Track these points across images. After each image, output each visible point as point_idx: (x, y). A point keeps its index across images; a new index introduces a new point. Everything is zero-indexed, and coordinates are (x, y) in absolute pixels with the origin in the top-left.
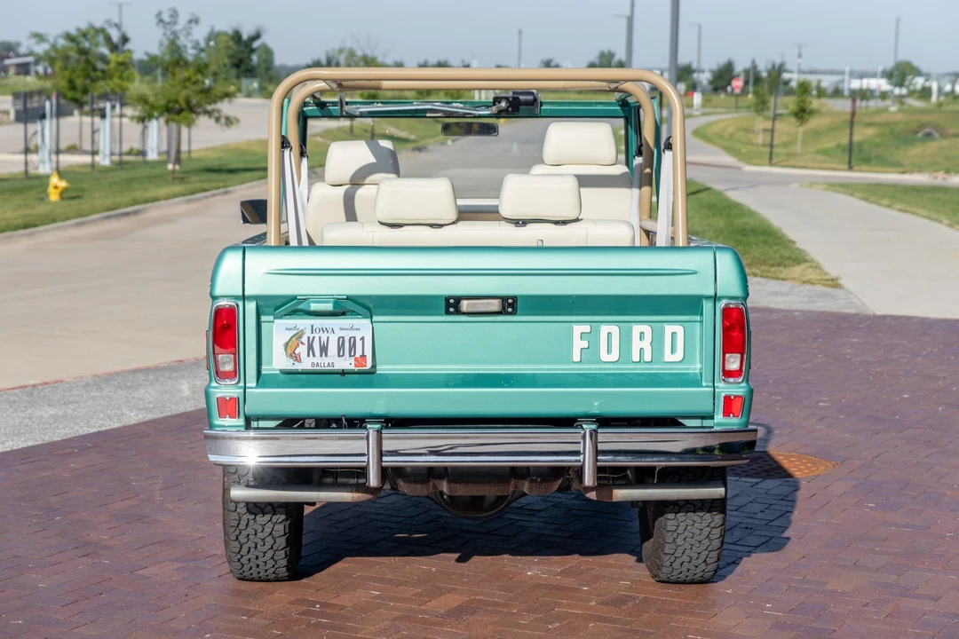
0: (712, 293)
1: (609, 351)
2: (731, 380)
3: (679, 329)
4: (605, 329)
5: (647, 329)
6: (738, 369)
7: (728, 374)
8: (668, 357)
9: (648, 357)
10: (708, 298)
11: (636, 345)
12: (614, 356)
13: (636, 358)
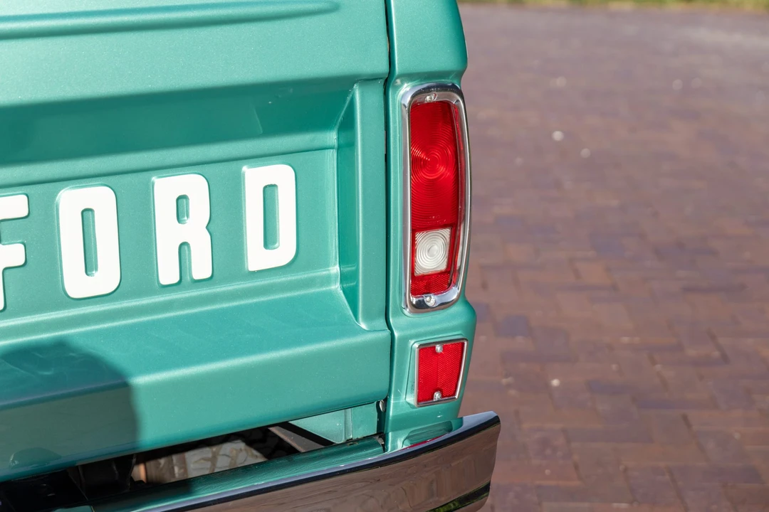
0: (382, 67)
1: (90, 265)
2: (432, 300)
3: (282, 175)
4: (70, 201)
5: (194, 186)
6: (443, 267)
7: (425, 284)
8: (258, 258)
9: (201, 267)
10: (367, 80)
11: (168, 234)
12: (107, 278)
13: (168, 273)
